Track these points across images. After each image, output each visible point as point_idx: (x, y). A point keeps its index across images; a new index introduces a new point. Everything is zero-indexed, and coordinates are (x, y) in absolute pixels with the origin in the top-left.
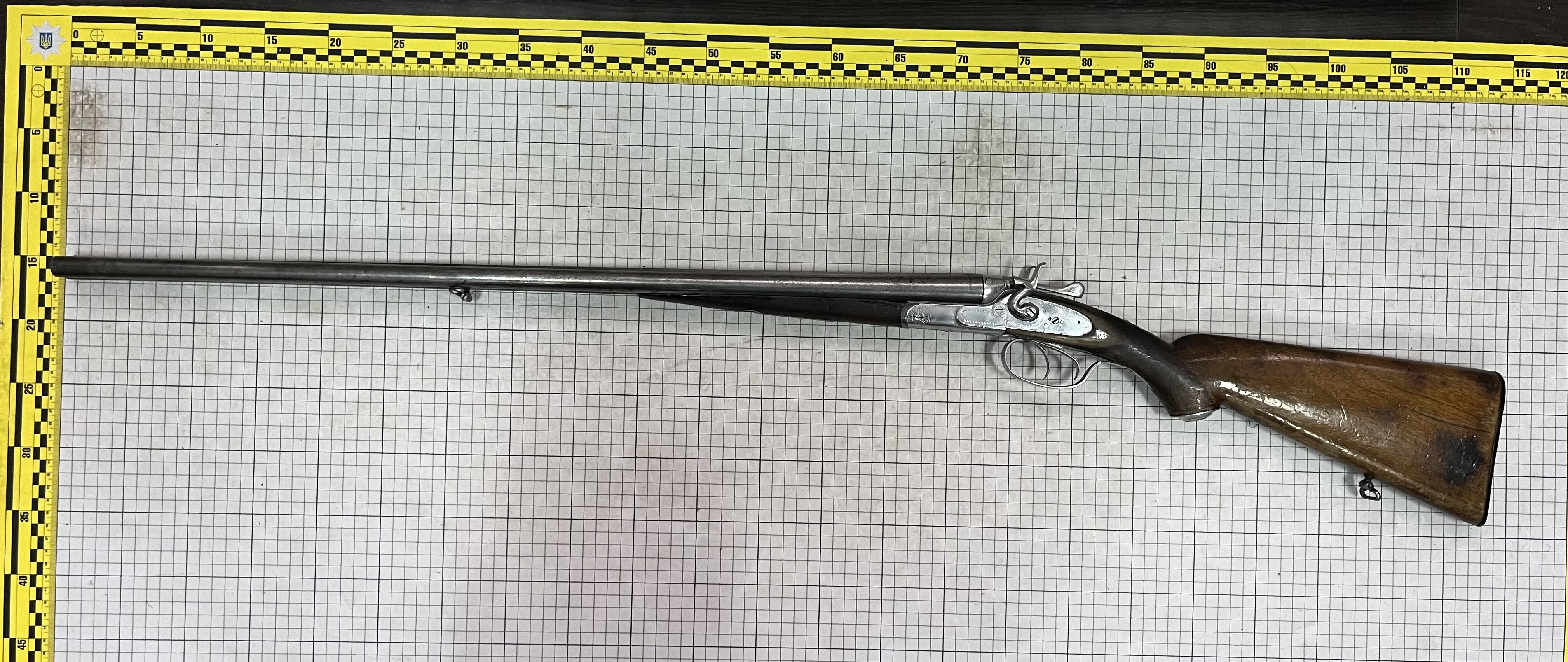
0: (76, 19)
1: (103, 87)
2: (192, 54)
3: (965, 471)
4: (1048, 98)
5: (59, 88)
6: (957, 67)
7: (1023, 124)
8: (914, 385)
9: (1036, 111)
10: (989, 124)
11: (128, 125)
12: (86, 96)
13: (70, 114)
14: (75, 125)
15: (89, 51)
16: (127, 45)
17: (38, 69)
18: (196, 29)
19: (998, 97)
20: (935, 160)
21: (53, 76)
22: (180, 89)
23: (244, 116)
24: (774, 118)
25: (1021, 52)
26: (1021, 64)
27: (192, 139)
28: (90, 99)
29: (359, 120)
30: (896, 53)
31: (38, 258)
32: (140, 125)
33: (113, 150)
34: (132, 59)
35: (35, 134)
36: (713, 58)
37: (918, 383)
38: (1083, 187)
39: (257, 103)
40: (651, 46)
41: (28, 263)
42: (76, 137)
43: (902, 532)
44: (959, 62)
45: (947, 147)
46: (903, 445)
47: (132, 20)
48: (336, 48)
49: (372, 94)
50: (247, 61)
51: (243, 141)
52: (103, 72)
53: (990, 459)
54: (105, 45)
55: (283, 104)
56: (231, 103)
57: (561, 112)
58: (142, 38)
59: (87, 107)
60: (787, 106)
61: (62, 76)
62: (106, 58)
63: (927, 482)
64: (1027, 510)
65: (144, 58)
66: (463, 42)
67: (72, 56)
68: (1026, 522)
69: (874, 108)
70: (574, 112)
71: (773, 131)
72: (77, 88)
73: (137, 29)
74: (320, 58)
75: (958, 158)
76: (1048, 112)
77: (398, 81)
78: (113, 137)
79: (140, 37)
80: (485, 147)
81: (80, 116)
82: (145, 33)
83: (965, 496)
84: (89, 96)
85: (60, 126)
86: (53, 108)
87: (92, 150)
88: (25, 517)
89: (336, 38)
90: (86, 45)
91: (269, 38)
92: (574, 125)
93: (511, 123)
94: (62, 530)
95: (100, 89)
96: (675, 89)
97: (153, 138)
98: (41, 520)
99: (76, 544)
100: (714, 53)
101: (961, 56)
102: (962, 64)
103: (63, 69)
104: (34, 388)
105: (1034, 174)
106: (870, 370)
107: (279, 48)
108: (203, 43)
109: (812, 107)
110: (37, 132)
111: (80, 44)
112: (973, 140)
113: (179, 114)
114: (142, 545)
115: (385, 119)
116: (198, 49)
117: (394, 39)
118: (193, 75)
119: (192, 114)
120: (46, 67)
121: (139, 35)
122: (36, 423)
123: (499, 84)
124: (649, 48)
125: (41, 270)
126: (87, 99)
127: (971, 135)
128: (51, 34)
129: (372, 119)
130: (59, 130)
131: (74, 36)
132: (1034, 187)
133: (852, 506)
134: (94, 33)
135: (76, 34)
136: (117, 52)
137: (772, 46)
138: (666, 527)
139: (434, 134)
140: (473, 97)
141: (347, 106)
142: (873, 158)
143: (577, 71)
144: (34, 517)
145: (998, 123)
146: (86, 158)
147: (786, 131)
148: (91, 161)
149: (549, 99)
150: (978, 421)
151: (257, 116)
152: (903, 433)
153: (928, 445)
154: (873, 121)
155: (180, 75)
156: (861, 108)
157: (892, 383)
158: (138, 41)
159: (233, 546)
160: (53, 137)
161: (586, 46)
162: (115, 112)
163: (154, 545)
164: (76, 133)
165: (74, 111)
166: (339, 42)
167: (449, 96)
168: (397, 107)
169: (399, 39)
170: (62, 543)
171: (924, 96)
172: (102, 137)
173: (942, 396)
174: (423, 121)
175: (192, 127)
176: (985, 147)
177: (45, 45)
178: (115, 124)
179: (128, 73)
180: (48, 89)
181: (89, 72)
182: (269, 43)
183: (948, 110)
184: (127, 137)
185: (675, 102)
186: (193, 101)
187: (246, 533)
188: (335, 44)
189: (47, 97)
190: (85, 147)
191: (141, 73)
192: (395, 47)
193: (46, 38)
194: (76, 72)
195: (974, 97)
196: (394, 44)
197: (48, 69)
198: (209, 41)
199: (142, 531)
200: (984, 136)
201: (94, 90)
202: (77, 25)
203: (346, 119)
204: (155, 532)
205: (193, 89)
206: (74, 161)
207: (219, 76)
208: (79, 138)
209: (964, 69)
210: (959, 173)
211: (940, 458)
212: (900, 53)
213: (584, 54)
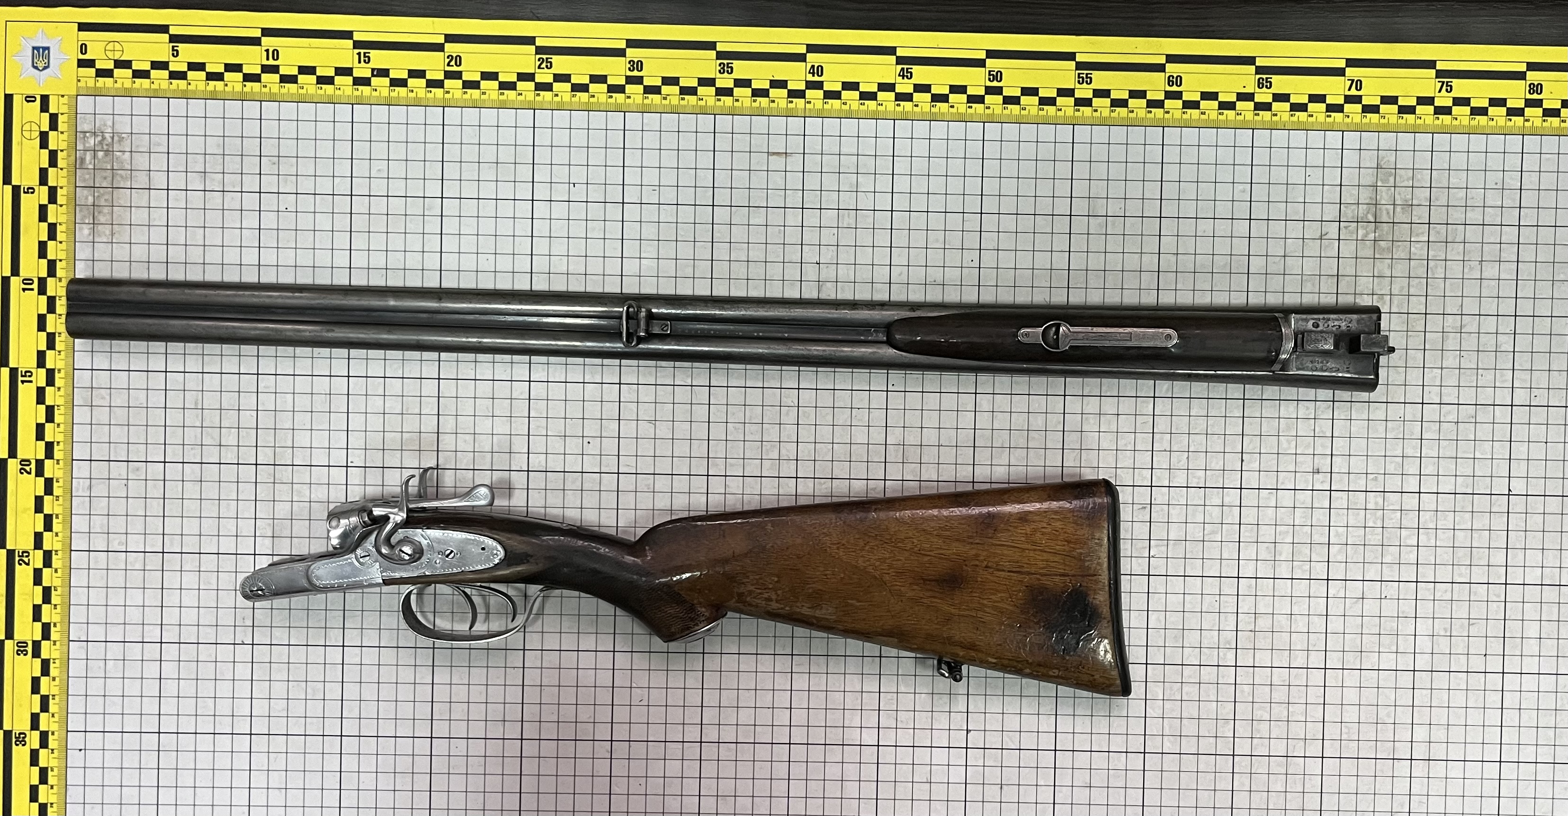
0: (83, 27)
1: (123, 126)
2: (248, 78)
3: (1352, 678)
4: (1478, 142)
5: (61, 126)
6: (1346, 96)
7: (1440, 179)
8: (1280, 555)
9: (1459, 160)
10: (1392, 179)
11: (160, 180)
12: (99, 138)
13: (77, 165)
14: (85, 180)
15: (101, 73)
16: (156, 65)
17: (30, 99)
18: (255, 42)
19: (1406, 141)
20: (1312, 231)
21: (52, 110)
22: (233, 128)
23: (324, 168)
24: (1081, 170)
25: (1440, 74)
26: (1440, 91)
27: (250, 201)
28: (105, 142)
29: (488, 173)
30: (1258, 76)
31: (34, 371)
32: (177, 181)
33: (139, 216)
34: (165, 84)
35: (28, 193)
36: (995, 84)
37: (1285, 552)
38: (1526, 270)
39: (344, 150)
40: (905, 67)
41: (20, 379)
42: (87, 198)
43: (1260, 765)
44: (1349, 89)
45: (1331, 212)
46: (1263, 642)
47: (163, 29)
48: (455, 68)
49: (507, 136)
50: (329, 89)
51: (324, 203)
52: (123, 104)
53: (1388, 661)
54: (126, 64)
55: (379, 150)
56: (306, 149)
57: (777, 163)
58: (177, 55)
59: (100, 154)
60: (1100, 152)
61: (64, 109)
62: (128, 84)
63: (1297, 695)
64: (1439, 734)
65: (182, 84)
66: (636, 60)
67: (79, 81)
68: (1438, 752)
69: (1225, 155)
70: (795, 163)
71: (1080, 189)
72: (86, 127)
73: (170, 41)
74: (432, 84)
75: (1346, 227)
76: (1476, 161)
77: (543, 117)
78: (141, 198)
79: (175, 53)
80: (668, 213)
81: (91, 167)
82: (181, 47)
83: (1351, 715)
84: (104, 138)
85: (63, 182)
86: (53, 155)
87: (109, 217)
88: (21, 739)
89: (454, 55)
90: (99, 65)
91: (359, 54)
92: (794, 181)
93: (706, 178)
94: (75, 758)
95: (119, 128)
96: (939, 129)
97: (196, 199)
98: (44, 743)
99: (94, 777)
100: (996, 76)
101: (1353, 81)
102: (1353, 92)
103: (65, 100)
104: (31, 557)
105: (1456, 252)
106: (1217, 533)
107: (373, 70)
108: (265, 62)
109: (1136, 153)
110: (30, 190)
111: (90, 63)
112: (1367, 201)
113: (233, 164)
114: (186, 778)
115: (525, 172)
116: (258, 70)
117: (538, 56)
118: (251, 109)
119: (251, 164)
120: (42, 96)
121: (173, 50)
122: (35, 606)
123: (688, 121)
124: (903, 69)
125: (38, 388)
126: (101, 143)
127: (1365, 195)
128: (48, 48)
129: (506, 172)
130: (61, 188)
131: (82, 53)
132: (1455, 269)
133: (1190, 728)
134: (111, 45)
135: (83, 49)
136: (144, 74)
137: (1080, 66)
138: (922, 755)
139: (596, 194)
140: (651, 141)
141: (470, 153)
142: (1223, 227)
143: (800, 102)
144: (34, 740)
145: (1404, 179)
146: (100, 227)
147: (1099, 189)
148: (108, 232)
149: (759, 142)
150: (1371, 607)
151: (344, 168)
152: (1264, 623)
153: (1299, 642)
154: (1225, 174)
155: (234, 107)
156: (1207, 155)
157: (1248, 552)
158: (172, 58)
159: (314, 781)
160: (53, 199)
161: (813, 67)
162: (141, 161)
163: (204, 778)
164: (86, 192)
165: (83, 160)
166: (458, 60)
167: (616, 139)
168: (542, 155)
169: (544, 57)
170: (74, 777)
171: (1299, 138)
172: (123, 197)
173: (1320, 571)
174: (579, 175)
175: (251, 184)
176: (1385, 212)
177: (41, 65)
178: (141, 180)
179: (159, 105)
180: (45, 127)
181: (104, 103)
182: (360, 62)
183: (1332, 158)
184: (158, 198)
185: (938, 148)
186: (252, 146)
187: (332, 763)
188: (453, 63)
189: (44, 139)
190: (99, 212)
191: (178, 105)
192: (539, 67)
193: (41, 54)
194: (85, 104)
195: (1369, 140)
196: (538, 63)
197: (45, 99)
198: (273, 59)
199: (186, 760)
200: (1384, 197)
201: (110, 130)
202: (85, 36)
203: (469, 172)
204: (204, 760)
205: (252, 128)
206: (84, 232)
207: (289, 109)
208: (90, 200)
209: (1357, 100)
210: (1348, 249)
211: (1316, 660)
212: (1264, 77)
213: (810, 78)
